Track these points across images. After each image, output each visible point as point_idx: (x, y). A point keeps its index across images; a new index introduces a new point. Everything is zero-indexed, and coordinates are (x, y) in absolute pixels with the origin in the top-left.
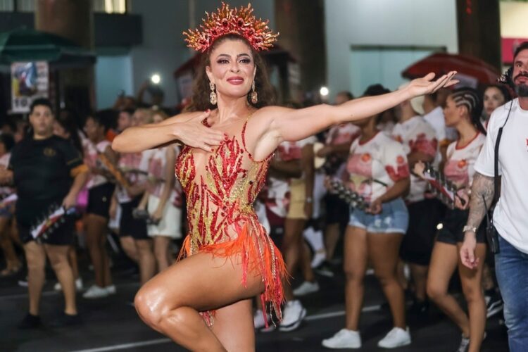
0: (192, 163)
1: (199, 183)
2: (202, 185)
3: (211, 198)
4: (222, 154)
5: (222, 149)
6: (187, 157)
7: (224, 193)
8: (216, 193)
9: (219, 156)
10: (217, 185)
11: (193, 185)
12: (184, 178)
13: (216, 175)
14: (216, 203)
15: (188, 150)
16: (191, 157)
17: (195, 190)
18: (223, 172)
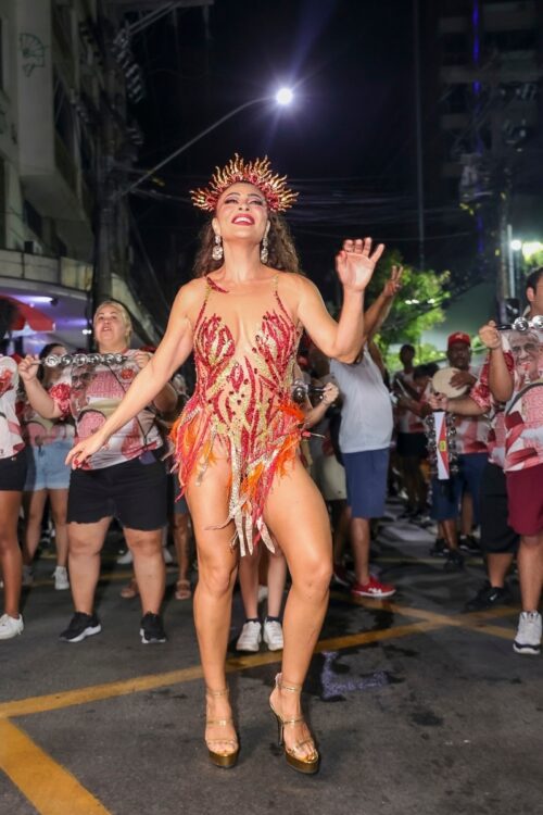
0: (230, 337)
2: (249, 368)
3: (265, 384)
4: (272, 335)
5: (270, 329)
6: (219, 329)
7: (279, 378)
8: (270, 378)
9: (270, 337)
10: (271, 369)
11: (232, 365)
12: (217, 356)
13: (269, 360)
14: (272, 390)
15: (216, 319)
16: (226, 329)
17: (237, 371)
18: (279, 356)
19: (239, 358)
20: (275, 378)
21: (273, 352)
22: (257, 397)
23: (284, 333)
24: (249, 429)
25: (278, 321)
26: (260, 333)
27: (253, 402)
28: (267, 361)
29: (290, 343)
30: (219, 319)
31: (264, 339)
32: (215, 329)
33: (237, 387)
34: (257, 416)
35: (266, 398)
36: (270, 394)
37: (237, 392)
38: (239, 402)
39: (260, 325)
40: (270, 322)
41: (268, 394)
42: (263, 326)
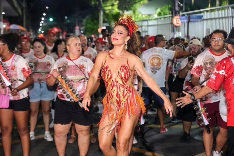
0: (111, 73)
1: (114, 80)
2: (116, 81)
3: (120, 86)
4: (123, 71)
5: (122, 69)
6: (108, 70)
7: (126, 84)
8: (122, 84)
9: (122, 72)
10: (123, 81)
11: (111, 81)
12: (107, 78)
13: (122, 78)
14: (123, 87)
15: (107, 67)
16: (110, 71)
17: (113, 83)
18: (125, 77)
19: (113, 79)
20: (124, 84)
21: (123, 76)
22: (119, 90)
23: (127, 71)
24: (118, 100)
25: (125, 67)
26: (119, 71)
27: (117, 92)
28: (121, 79)
29: (129, 73)
30: (108, 67)
31: (120, 72)
32: (107, 70)
33: (113, 87)
34: (120, 96)
35: (122, 90)
36: (123, 89)
37: (113, 89)
38: (114, 92)
39: (120, 69)
40: (122, 67)
41: (122, 89)
42: (121, 69)
